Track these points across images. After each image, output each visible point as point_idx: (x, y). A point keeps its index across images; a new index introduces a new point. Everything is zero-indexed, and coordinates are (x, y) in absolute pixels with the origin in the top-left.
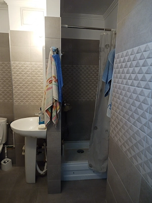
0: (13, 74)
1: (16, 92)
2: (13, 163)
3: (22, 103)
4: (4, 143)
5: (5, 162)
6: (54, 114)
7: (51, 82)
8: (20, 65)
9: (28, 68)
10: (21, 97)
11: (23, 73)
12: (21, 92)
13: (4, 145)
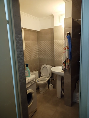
0: (55, 46)
1: (56, 54)
2: (54, 87)
3: (58, 59)
4: (50, 76)
5: (50, 86)
6: (67, 65)
7: (65, 49)
8: (58, 42)
9: (61, 43)
10: (58, 57)
11: (59, 45)
12: (58, 54)
13: (50, 77)
